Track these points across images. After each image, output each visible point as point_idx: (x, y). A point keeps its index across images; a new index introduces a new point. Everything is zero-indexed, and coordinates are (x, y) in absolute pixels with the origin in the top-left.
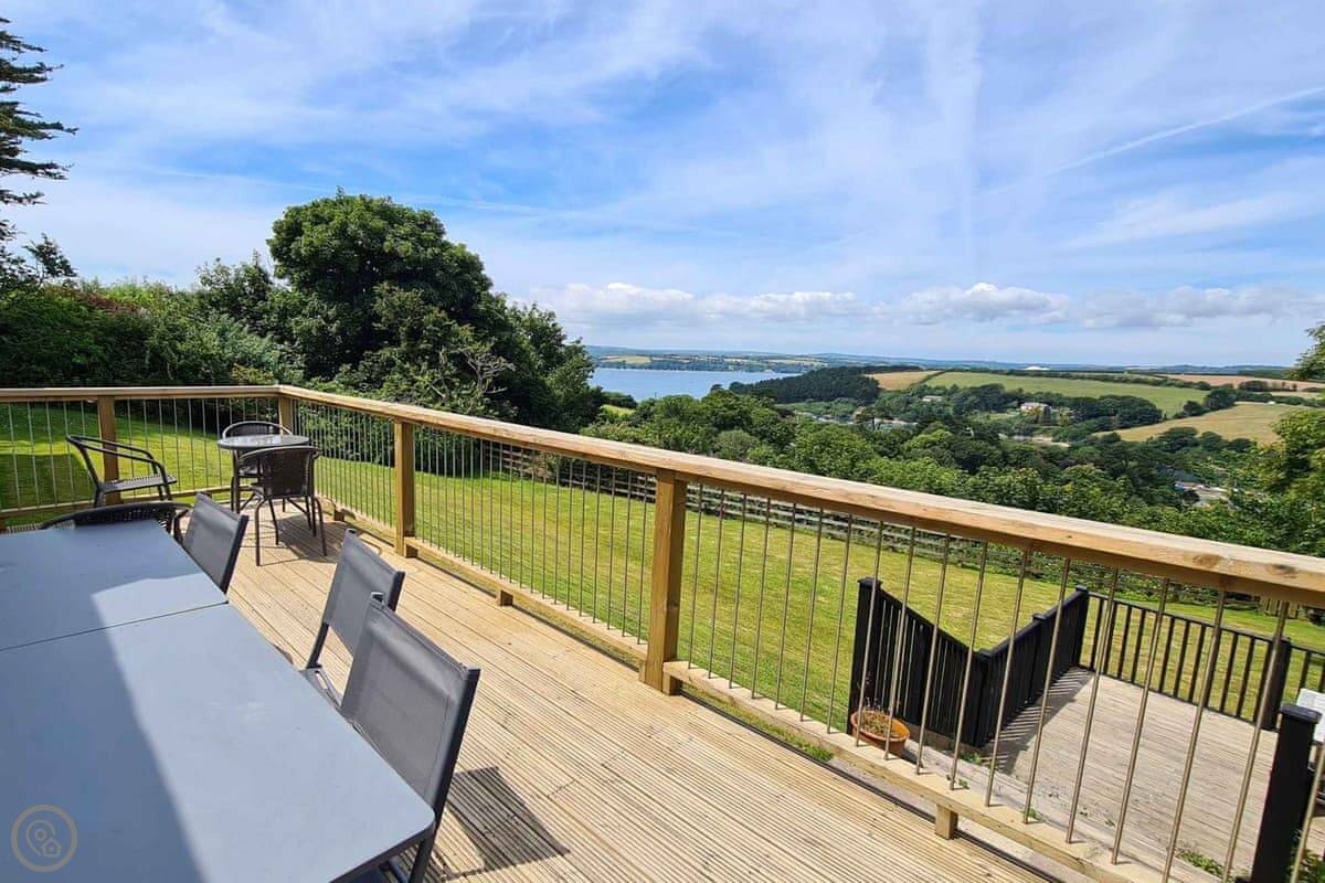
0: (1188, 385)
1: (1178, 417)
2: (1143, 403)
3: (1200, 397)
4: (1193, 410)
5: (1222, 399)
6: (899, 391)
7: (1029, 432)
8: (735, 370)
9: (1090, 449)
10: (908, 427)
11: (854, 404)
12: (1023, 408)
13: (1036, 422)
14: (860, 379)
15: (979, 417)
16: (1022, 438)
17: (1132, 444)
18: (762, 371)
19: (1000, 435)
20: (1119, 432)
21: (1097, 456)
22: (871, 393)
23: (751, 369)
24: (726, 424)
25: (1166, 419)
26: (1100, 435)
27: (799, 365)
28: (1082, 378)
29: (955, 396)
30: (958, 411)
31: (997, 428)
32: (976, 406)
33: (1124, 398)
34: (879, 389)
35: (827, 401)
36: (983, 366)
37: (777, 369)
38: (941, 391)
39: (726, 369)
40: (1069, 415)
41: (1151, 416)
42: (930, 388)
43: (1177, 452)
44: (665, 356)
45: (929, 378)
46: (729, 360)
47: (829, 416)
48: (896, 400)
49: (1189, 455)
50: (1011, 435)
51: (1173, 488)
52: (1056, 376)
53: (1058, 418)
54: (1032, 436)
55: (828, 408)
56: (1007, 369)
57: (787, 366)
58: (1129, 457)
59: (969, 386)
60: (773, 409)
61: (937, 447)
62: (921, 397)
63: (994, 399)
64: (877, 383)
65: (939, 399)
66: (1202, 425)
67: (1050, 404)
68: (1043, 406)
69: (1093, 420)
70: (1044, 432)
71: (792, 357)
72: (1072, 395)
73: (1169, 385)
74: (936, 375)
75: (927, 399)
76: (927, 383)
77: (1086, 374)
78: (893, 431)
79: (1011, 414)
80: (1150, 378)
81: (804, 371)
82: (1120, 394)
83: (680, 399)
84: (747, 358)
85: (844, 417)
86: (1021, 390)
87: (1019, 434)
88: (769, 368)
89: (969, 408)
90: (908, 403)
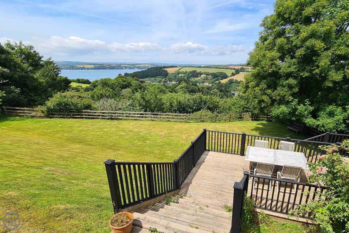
0: (232, 69)
1: (231, 76)
2: (225, 73)
3: (234, 71)
4: (233, 74)
5: (237, 72)
6: (173, 73)
7: (203, 83)
8: (126, 69)
9: (216, 85)
10: (176, 83)
11: (162, 78)
12: (202, 76)
13: (204, 79)
14: (162, 70)
15: (193, 79)
16: (202, 84)
17: (223, 84)
18: (134, 69)
19: (197, 84)
20: (221, 81)
21: (217, 87)
22: (166, 74)
23: (130, 68)
24: (124, 87)
25: (228, 77)
26: (217, 82)
27: (145, 67)
28: (213, 68)
29: (186, 74)
30: (188, 78)
31: (197, 82)
32: (191, 76)
33: (221, 72)
34: (168, 73)
35: (154, 77)
36: (192, 65)
37: (139, 68)
38: (183, 73)
39: (122, 69)
40: (211, 77)
41: (226, 77)
42: (180, 72)
43: (231, 84)
44: (99, 65)
45: (180, 69)
46: (123, 65)
47: (156, 82)
48: (172, 76)
49: (233, 85)
50: (200, 83)
51: (231, 93)
52: (207, 68)
53: (209, 78)
54: (204, 83)
55: (155, 79)
56: (197, 66)
57: (141, 67)
58: (223, 87)
59: (189, 71)
60: (138, 81)
61: (183, 88)
62: (178, 75)
63: (195, 74)
64: (167, 71)
65: (183, 75)
66: (235, 78)
67: (207, 75)
68: (206, 75)
69: (216, 78)
70: (207, 82)
71: (143, 64)
72: (211, 72)
73: (229, 69)
74: (181, 68)
75: (180, 75)
76: (180, 71)
77: (213, 67)
78: (173, 85)
79: (199, 78)
80: (225, 67)
81: (147, 69)
82: (220, 72)
83: (106, 80)
84: (128, 65)
85: (160, 82)
86: (201, 72)
87: (201, 83)
88: (136, 68)
89: (190, 77)
90: (176, 77)
